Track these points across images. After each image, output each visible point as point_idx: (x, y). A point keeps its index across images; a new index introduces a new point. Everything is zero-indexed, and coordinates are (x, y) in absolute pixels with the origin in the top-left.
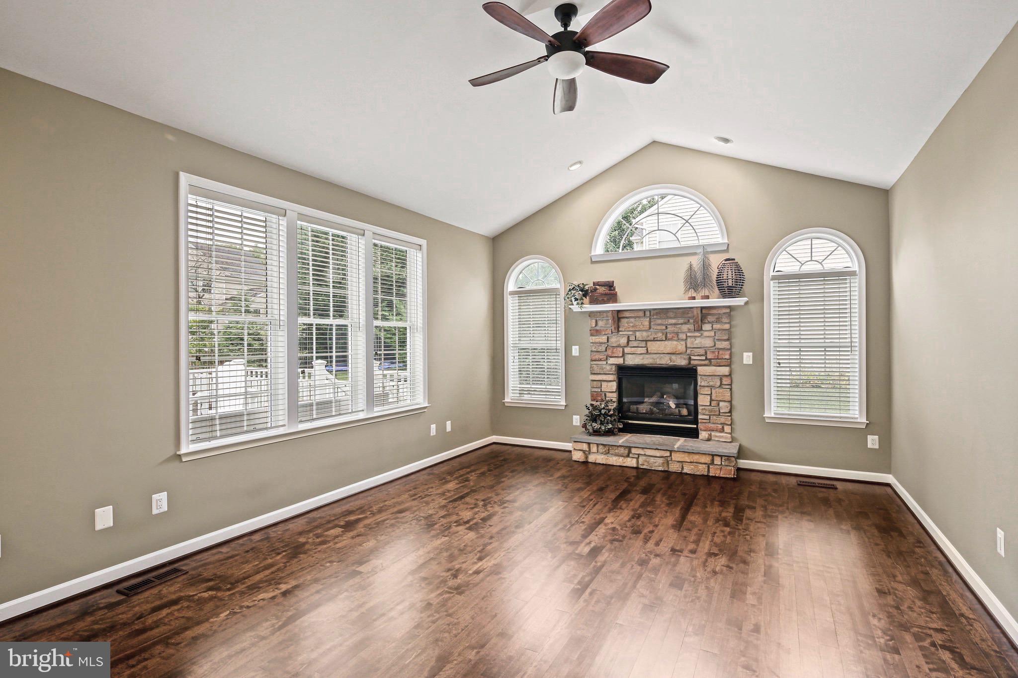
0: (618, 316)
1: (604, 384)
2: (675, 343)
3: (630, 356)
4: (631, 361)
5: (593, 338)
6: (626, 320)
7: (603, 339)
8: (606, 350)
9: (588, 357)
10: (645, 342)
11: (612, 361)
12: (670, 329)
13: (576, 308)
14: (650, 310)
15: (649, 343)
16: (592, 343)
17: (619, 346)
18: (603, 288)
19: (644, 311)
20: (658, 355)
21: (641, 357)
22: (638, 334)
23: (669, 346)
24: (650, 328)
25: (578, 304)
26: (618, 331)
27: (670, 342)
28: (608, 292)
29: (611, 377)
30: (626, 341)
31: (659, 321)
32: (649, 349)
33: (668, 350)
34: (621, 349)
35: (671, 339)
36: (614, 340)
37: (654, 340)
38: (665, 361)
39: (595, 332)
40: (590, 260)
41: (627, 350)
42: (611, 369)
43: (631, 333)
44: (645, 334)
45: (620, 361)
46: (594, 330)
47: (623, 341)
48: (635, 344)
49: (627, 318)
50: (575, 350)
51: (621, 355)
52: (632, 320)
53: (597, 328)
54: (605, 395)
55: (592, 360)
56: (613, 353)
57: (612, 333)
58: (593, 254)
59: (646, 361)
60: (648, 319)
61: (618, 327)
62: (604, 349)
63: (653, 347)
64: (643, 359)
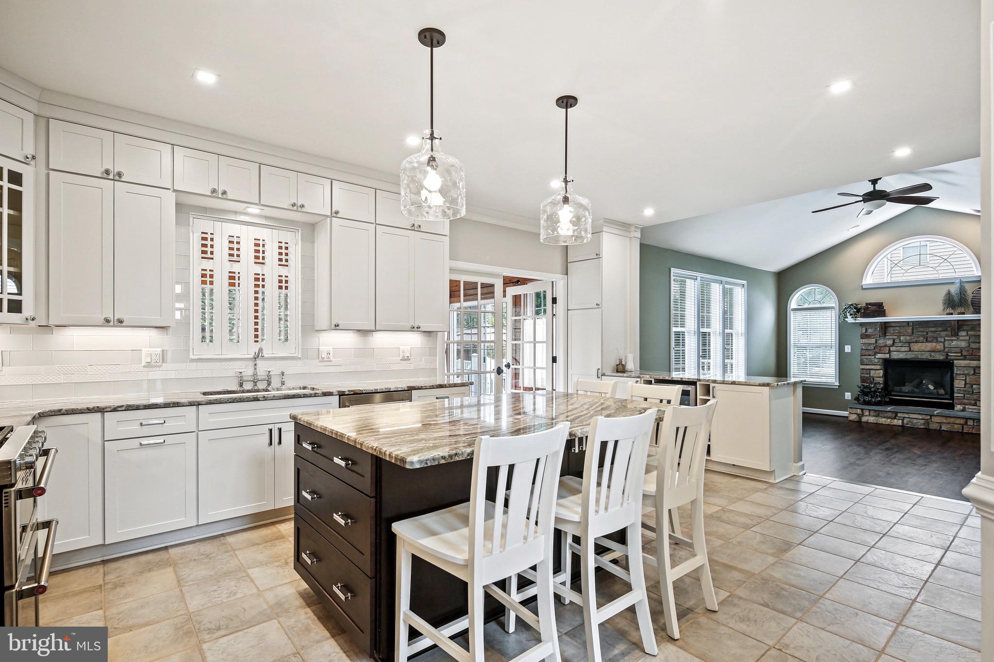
0: (885, 326)
1: (872, 372)
2: (934, 344)
3: (895, 353)
4: (895, 356)
5: (863, 340)
6: (892, 328)
7: (873, 341)
8: (874, 349)
9: (858, 352)
10: (908, 344)
11: (879, 356)
12: (930, 334)
13: (850, 320)
14: (913, 322)
15: (912, 345)
16: (862, 344)
17: (886, 346)
18: (874, 307)
19: (908, 322)
20: (920, 352)
21: (905, 353)
22: (902, 338)
23: (929, 346)
24: (913, 334)
25: (852, 317)
26: (885, 336)
27: (930, 344)
28: (878, 309)
29: (879, 367)
30: (892, 343)
31: (921, 329)
32: (911, 348)
33: (928, 349)
34: (888, 348)
35: (931, 342)
36: (881, 342)
37: (916, 342)
38: (926, 356)
39: (864, 336)
40: (861, 288)
41: (891, 348)
42: (879, 361)
43: (896, 337)
44: (908, 338)
45: (887, 356)
46: (864, 335)
47: (890, 342)
48: (900, 345)
49: (892, 327)
50: (848, 349)
51: (887, 352)
52: (897, 328)
53: (867, 333)
54: (873, 379)
55: (862, 355)
56: (880, 350)
57: (880, 337)
58: (863, 283)
59: (910, 356)
60: (911, 328)
61: (885, 334)
62: (873, 348)
63: (916, 347)
64: (907, 355)
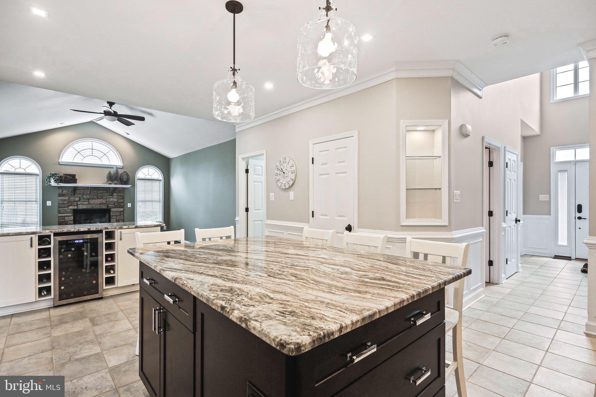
0: (75, 189)
1: (66, 218)
2: (102, 200)
3: (81, 205)
4: (81, 207)
5: (61, 198)
6: (79, 191)
7: (67, 198)
8: (68, 203)
9: (57, 205)
10: (88, 200)
11: (71, 207)
12: (99, 194)
13: (53, 183)
14: (90, 187)
15: (90, 200)
16: (60, 200)
17: (75, 201)
18: (70, 177)
19: (88, 187)
20: (94, 205)
21: (86, 206)
22: (84, 196)
23: (99, 201)
24: (90, 194)
25: (56, 183)
26: (75, 195)
27: (99, 200)
28: (72, 178)
29: (71, 214)
30: (79, 199)
31: (95, 192)
32: (90, 202)
33: (99, 203)
34: (76, 203)
35: (99, 199)
36: (72, 199)
37: (93, 199)
38: (98, 207)
40: (58, 163)
41: (78, 203)
42: (71, 211)
43: (81, 196)
44: (88, 196)
45: (76, 207)
46: (61, 194)
47: (77, 199)
48: (83, 200)
49: (79, 190)
50: (49, 203)
51: (76, 205)
52: (81, 190)
53: (63, 193)
54: (67, 222)
55: (59, 208)
56: (71, 204)
57: (71, 195)
58: (60, 161)
59: (89, 207)
60: (90, 191)
61: (75, 193)
62: (67, 202)
63: (92, 202)
64: (87, 206)
